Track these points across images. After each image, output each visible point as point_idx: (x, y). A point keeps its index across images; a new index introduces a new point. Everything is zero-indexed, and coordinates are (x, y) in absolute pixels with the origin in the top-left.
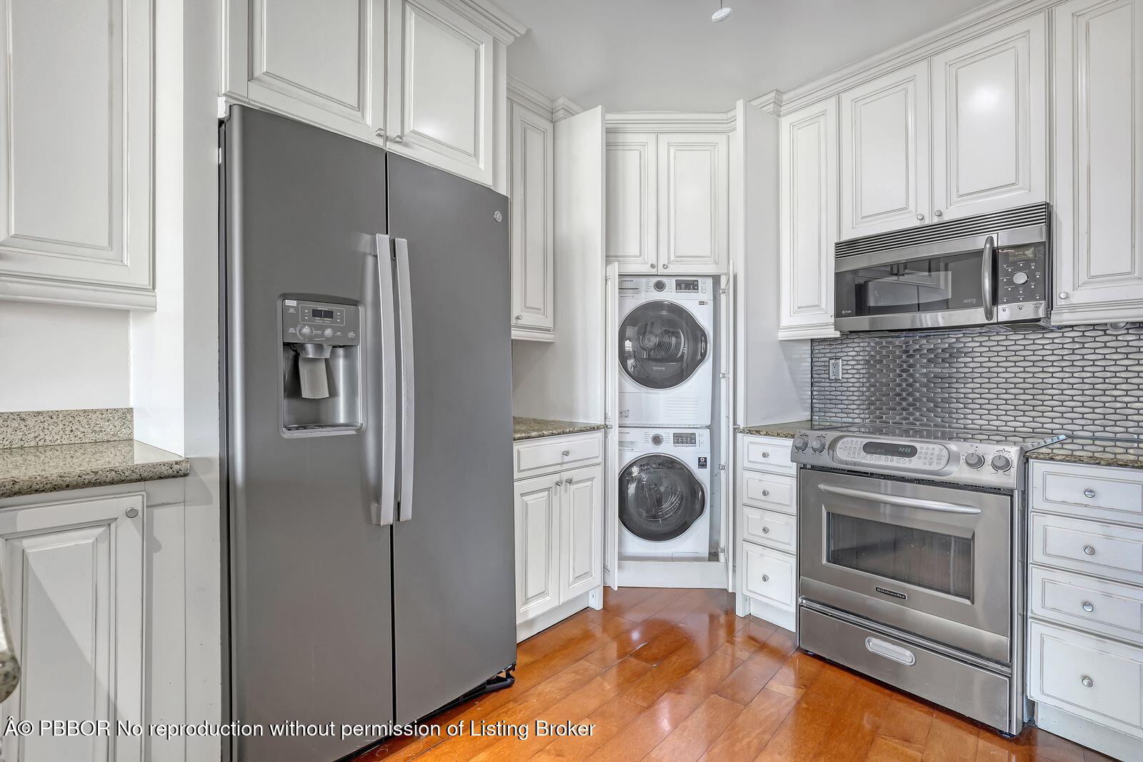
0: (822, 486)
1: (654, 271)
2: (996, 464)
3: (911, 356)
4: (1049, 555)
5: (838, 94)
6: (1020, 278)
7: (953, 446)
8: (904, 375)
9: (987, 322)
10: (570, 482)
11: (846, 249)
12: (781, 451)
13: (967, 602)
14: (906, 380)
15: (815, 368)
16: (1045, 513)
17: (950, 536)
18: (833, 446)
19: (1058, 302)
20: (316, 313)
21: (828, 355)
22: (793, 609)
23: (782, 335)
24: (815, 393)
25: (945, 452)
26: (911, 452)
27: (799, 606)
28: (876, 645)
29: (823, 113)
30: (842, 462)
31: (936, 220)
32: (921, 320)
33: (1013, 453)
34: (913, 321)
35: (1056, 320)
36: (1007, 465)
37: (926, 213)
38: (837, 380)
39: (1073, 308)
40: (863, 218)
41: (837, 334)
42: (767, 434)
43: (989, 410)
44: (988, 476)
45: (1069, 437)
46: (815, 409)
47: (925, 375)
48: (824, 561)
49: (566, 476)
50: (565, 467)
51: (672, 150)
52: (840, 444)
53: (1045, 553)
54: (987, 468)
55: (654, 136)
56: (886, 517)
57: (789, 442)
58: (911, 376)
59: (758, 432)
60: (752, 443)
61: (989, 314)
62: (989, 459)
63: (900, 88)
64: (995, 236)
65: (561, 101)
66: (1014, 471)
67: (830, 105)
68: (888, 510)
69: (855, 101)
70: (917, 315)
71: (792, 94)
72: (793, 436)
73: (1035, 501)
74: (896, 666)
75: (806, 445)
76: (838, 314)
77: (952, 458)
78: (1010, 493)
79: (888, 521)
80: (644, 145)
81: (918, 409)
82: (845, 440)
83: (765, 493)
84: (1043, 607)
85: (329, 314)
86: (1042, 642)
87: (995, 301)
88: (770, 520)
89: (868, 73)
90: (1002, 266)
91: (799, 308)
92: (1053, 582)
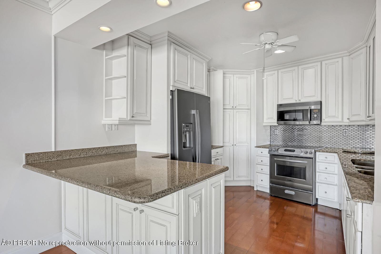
0: (275, 159)
1: (233, 108)
2: (310, 153)
3: (294, 130)
4: (320, 170)
5: (278, 70)
6: (315, 116)
7: (302, 150)
8: (292, 134)
9: (309, 124)
10: (218, 159)
11: (280, 106)
12: (266, 152)
13: (305, 180)
14: (293, 135)
15: (271, 132)
16: (319, 162)
17: (301, 167)
18: (278, 150)
19: (323, 121)
20: (187, 126)
21: (274, 129)
22: (269, 187)
23: (264, 124)
24: (271, 138)
25: (301, 151)
26: (294, 151)
27: (270, 186)
28: (287, 192)
29: (274, 74)
30: (280, 153)
31: (299, 102)
32: (296, 123)
33: (313, 151)
34: (294, 123)
35: (322, 124)
36: (312, 153)
37: (297, 100)
38: (276, 135)
39: (325, 122)
40: (283, 99)
41: (277, 125)
42: (262, 148)
43: (310, 142)
44: (308, 155)
45: (326, 147)
46: (271, 142)
47: (297, 134)
48: (276, 175)
49: (217, 158)
50: (217, 156)
51: (237, 78)
52: (279, 150)
53: (319, 170)
54: (308, 154)
55: (233, 75)
56: (288, 164)
57: (268, 149)
58: (294, 134)
59: (260, 147)
60: (258, 150)
61: (310, 123)
62: (309, 152)
63: (291, 71)
64: (311, 107)
65: (212, 68)
66: (313, 154)
67: (276, 72)
68: (288, 163)
69: (282, 72)
70: (295, 122)
71: (267, 68)
72: (268, 148)
73: (317, 160)
74: (291, 195)
75: (272, 150)
76: (278, 120)
77: (302, 152)
78: (312, 158)
79: (288, 165)
80: (230, 77)
81: (296, 142)
82: (280, 149)
83: (262, 161)
84: (319, 180)
85: (188, 126)
86: (318, 186)
87: (311, 120)
88: (263, 167)
89: (285, 66)
90: (312, 113)
91: (268, 118)
92: (320, 175)
